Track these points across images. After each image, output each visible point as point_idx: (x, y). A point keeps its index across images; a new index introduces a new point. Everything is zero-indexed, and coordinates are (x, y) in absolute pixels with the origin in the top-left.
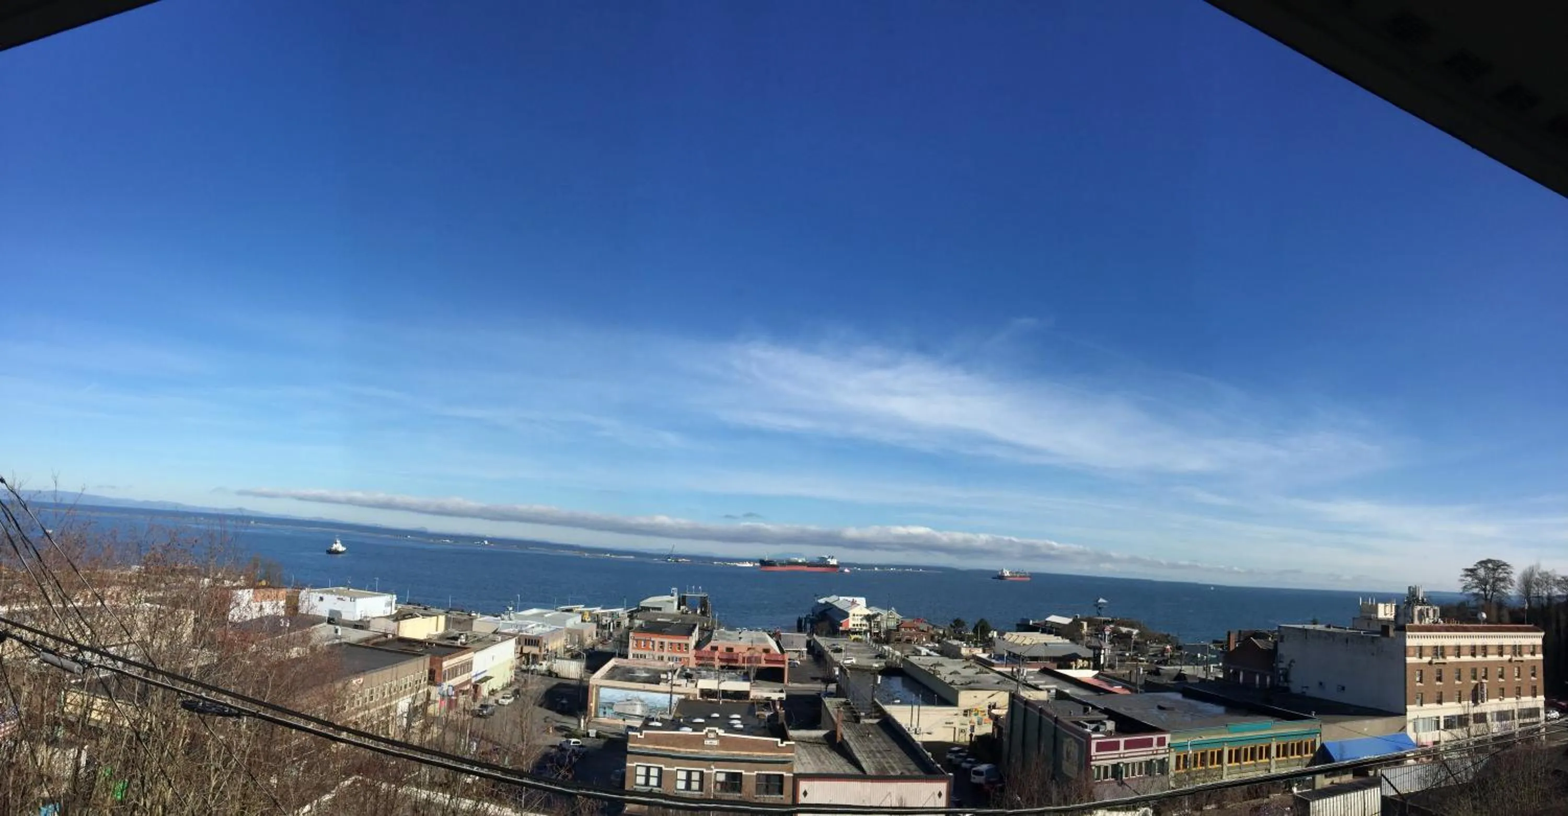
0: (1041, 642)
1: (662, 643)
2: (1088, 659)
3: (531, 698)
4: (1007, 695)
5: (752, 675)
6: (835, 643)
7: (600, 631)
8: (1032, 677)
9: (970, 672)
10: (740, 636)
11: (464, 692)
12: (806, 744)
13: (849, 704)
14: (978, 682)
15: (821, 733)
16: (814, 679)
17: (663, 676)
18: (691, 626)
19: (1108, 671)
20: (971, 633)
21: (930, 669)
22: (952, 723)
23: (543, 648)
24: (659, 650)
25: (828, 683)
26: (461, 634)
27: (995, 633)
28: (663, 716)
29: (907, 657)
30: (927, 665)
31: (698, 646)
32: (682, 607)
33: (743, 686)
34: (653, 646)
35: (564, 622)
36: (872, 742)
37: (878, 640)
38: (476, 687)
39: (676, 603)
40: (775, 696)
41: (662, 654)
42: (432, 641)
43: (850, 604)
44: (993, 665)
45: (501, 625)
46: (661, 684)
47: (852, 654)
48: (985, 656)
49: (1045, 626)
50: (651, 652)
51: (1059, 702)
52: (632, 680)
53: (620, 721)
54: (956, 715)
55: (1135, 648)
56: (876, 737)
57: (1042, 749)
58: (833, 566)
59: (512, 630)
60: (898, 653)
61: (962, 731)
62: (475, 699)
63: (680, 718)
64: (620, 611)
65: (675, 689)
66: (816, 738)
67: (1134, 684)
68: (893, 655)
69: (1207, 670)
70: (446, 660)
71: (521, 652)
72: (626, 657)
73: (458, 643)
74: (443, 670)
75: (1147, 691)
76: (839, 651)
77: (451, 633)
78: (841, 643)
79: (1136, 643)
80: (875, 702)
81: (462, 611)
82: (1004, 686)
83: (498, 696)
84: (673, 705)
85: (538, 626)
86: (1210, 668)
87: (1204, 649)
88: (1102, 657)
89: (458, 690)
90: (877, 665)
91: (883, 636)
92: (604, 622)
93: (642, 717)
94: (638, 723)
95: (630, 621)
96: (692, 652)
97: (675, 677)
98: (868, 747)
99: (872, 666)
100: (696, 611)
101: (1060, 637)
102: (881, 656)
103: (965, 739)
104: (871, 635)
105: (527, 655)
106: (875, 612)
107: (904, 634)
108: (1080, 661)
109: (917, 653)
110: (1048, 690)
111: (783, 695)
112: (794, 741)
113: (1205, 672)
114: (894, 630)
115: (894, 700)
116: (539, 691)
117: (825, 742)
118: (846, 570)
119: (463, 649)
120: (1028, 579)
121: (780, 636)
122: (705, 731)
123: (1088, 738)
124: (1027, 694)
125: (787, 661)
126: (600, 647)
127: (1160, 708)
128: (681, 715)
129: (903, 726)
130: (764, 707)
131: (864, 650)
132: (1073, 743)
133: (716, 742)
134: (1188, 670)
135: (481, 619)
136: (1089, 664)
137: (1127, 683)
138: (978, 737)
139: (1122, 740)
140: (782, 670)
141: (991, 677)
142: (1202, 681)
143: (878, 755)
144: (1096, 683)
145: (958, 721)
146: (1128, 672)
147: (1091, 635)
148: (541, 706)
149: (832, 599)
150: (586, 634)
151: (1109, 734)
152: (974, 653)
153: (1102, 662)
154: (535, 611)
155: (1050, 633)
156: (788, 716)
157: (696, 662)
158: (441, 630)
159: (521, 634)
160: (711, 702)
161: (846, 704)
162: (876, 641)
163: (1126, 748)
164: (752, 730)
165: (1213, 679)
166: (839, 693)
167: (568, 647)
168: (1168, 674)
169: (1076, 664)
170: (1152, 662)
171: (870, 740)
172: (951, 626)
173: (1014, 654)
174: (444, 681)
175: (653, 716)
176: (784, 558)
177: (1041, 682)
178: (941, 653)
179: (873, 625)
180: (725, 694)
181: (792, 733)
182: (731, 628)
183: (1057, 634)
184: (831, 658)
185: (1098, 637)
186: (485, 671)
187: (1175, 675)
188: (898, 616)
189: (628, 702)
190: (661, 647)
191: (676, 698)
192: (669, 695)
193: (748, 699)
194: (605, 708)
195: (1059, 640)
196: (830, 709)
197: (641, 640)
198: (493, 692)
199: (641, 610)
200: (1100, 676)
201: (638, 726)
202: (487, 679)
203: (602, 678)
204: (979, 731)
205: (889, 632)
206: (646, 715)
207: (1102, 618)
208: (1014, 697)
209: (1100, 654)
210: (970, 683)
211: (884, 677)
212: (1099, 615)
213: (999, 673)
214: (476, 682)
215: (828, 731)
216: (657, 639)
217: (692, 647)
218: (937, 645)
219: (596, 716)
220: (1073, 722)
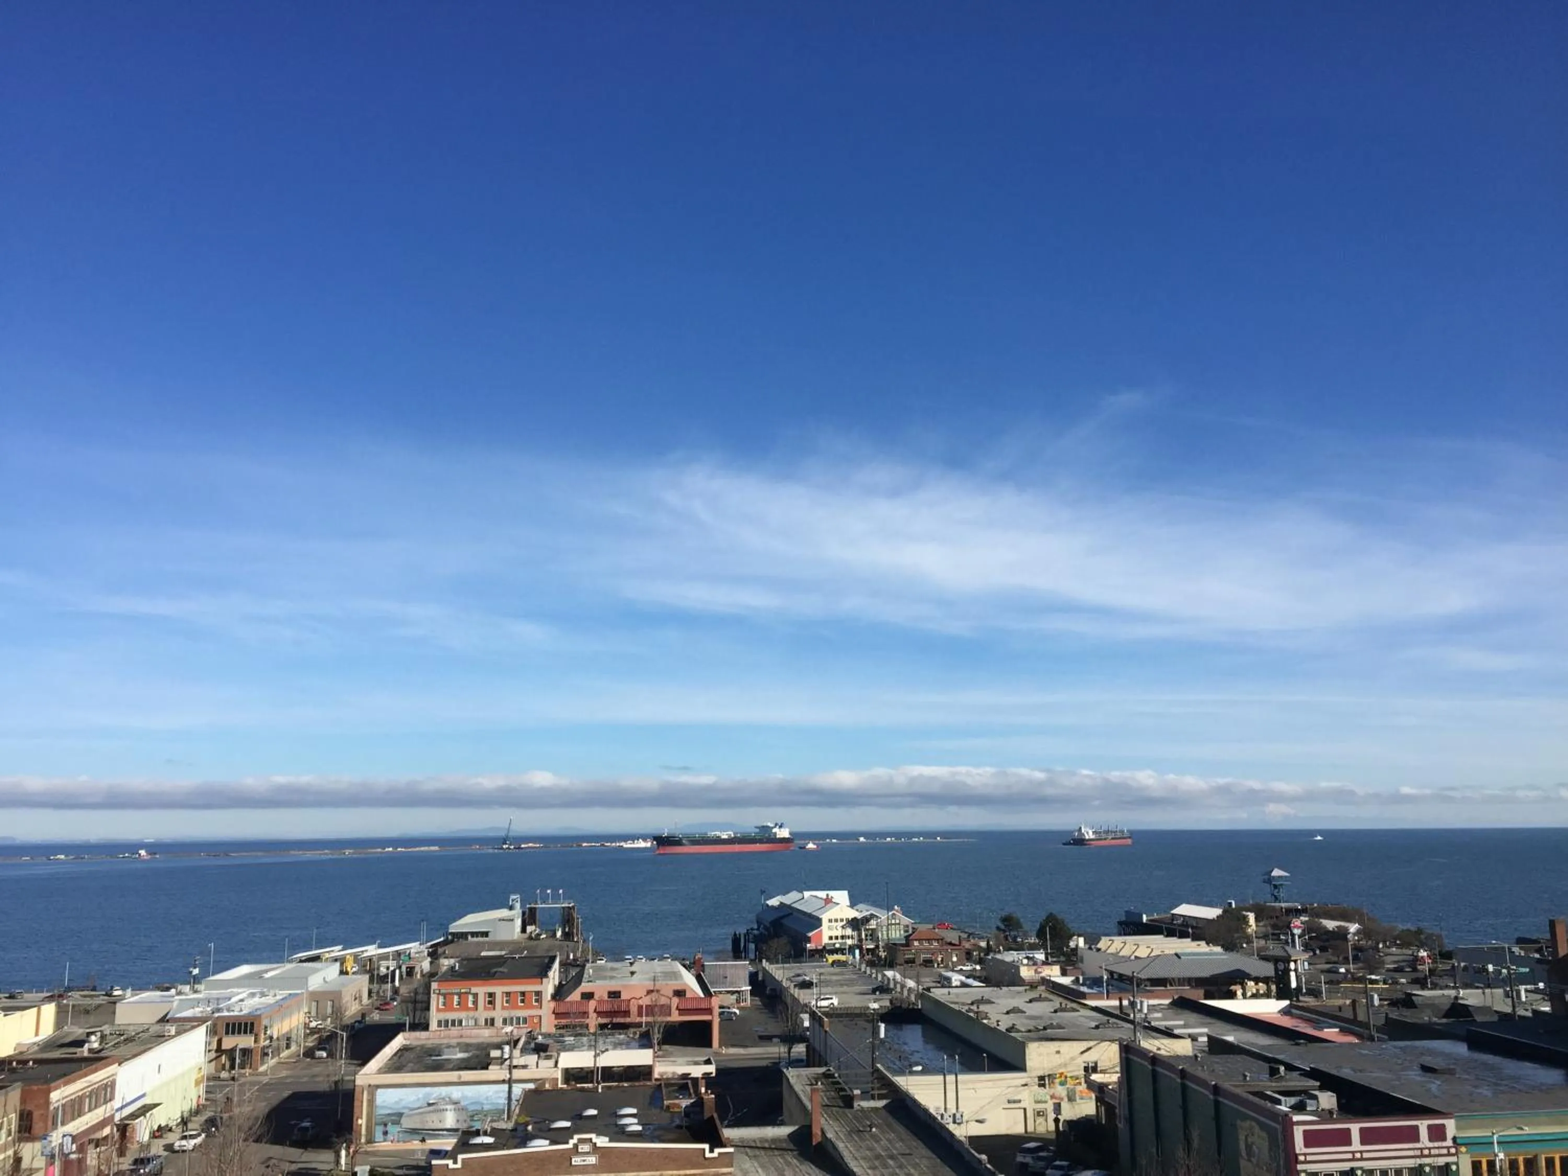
0: (1167, 952)
1: (491, 995)
2: (1266, 980)
3: (240, 1129)
4: (1115, 1048)
5: (656, 1037)
6: (800, 972)
7: (375, 987)
8: (1159, 1015)
9: (1043, 1009)
10: (633, 969)
11: (98, 1143)
12: (757, 1152)
13: (832, 1076)
14: (1060, 1027)
15: (784, 1131)
16: (766, 1039)
17: (495, 1053)
18: (546, 961)
19: (1310, 1001)
20: (1033, 940)
21: (970, 1010)
22: (1019, 1101)
23: (262, 1036)
24: (485, 1008)
25: (793, 1044)
26: (89, 1034)
27: (1081, 941)
28: (495, 1125)
29: (928, 989)
30: (963, 1004)
31: (559, 993)
32: (530, 929)
33: (641, 1057)
34: (475, 1002)
35: (303, 980)
36: (878, 1141)
37: (875, 961)
38: (124, 1129)
39: (518, 922)
40: (697, 1071)
41: (490, 1014)
42: (24, 1057)
43: (823, 903)
44: (1084, 996)
45: (175, 1004)
46: (490, 1067)
47: (829, 989)
48: (1066, 981)
49: (1172, 924)
50: (471, 1014)
51: (1215, 1058)
52: (438, 1067)
53: (416, 1145)
54: (1026, 1085)
55: (1356, 959)
56: (883, 1132)
57: (1196, 1143)
58: (783, 840)
59: (197, 1010)
60: (911, 983)
61: (1039, 1114)
62: (122, 1153)
63: (527, 1124)
64: (413, 947)
65: (517, 1074)
66: (774, 1140)
67: (1366, 1025)
68: (903, 986)
69: (1512, 996)
70: (56, 1089)
71: (219, 1050)
72: (426, 1027)
73: (85, 1051)
74: (52, 1108)
75: (1392, 1038)
76: (807, 985)
77: (68, 1034)
78: (810, 971)
79: (1356, 948)
80: (878, 1070)
81: (94, 989)
82: (1109, 1032)
83: (173, 1138)
84: (514, 1103)
85: (253, 995)
86: (1518, 993)
87: (1498, 956)
88: (1293, 974)
89: (83, 1141)
90: (875, 1006)
91: (883, 954)
92: (383, 970)
93: (456, 1130)
94: (448, 1143)
95: (431, 963)
96: (548, 1005)
97: (517, 1052)
98: (871, 1149)
99: (868, 1008)
100: (554, 935)
101: (1203, 943)
102: (883, 989)
103: (1046, 1127)
104: (861, 952)
105: (231, 1053)
106: (865, 914)
107: (919, 951)
108: (1251, 984)
109: (945, 982)
110: (1194, 1038)
111: (711, 1069)
112: (732, 1146)
113: (1509, 1001)
114: (902, 945)
115: (911, 1066)
116: (255, 1114)
117: (792, 1146)
118: (811, 846)
119: (97, 1060)
120: (1129, 841)
121: (703, 966)
122: (572, 1142)
123: (1287, 1124)
124: (1151, 1044)
125: (717, 1011)
126: (376, 1017)
127: (1426, 1069)
128: (528, 1119)
129: (932, 1111)
130: (677, 1091)
131: (852, 980)
132: (1257, 1129)
133: (592, 1160)
134: (1471, 997)
135: (132, 999)
136: (1269, 989)
137: (1349, 1024)
138: (1069, 1123)
139: (1355, 1128)
140: (708, 1025)
141: (1083, 1017)
142: (1503, 1016)
143: (891, 1162)
144: (1287, 1022)
145: (1027, 1098)
146: (1348, 1002)
147: (1265, 937)
148: (257, 1141)
149: (790, 898)
150: (347, 998)
151: (1325, 1116)
152: (1043, 975)
153: (1294, 985)
154: (244, 969)
155: (1183, 935)
156: (720, 1104)
157: (556, 1022)
158: (48, 1029)
159: (216, 1015)
160: (582, 1089)
161: (827, 1076)
162: (871, 964)
163: (1364, 1142)
164: (657, 1133)
165: (1529, 1014)
166: (812, 1059)
167: (313, 1024)
168: (1431, 1005)
169: (1244, 989)
170: (1395, 983)
171: (875, 1138)
172: (998, 928)
173: (1121, 975)
174: (55, 1126)
175: (477, 1126)
176: (697, 832)
177: (1176, 1023)
178: (987, 981)
179: (863, 936)
180: (608, 1073)
181: (728, 1133)
182: (617, 956)
183: (1195, 938)
184: (795, 1000)
185: (1279, 939)
186: (143, 1096)
187: (1447, 1007)
188: (907, 921)
189: (431, 1108)
190: (490, 1002)
191: (518, 1090)
192: (506, 1087)
193: (650, 1080)
194: (385, 1125)
195: (1202, 947)
196: (798, 1088)
197: (453, 994)
198: (160, 1131)
199: (452, 941)
200: (1294, 1011)
201: (449, 1148)
202: (145, 1110)
203: (381, 1071)
204: (1069, 1112)
205: (892, 947)
206: (463, 1126)
207: (1283, 905)
208: (1128, 1051)
209: (1288, 970)
210: (1045, 1029)
211: (890, 1027)
212: (1276, 899)
213: (1096, 1009)
214: (121, 1120)
215: (796, 1127)
216: (481, 990)
217: (549, 998)
218: (978, 967)
219: (370, 1141)
220: (1255, 1094)
